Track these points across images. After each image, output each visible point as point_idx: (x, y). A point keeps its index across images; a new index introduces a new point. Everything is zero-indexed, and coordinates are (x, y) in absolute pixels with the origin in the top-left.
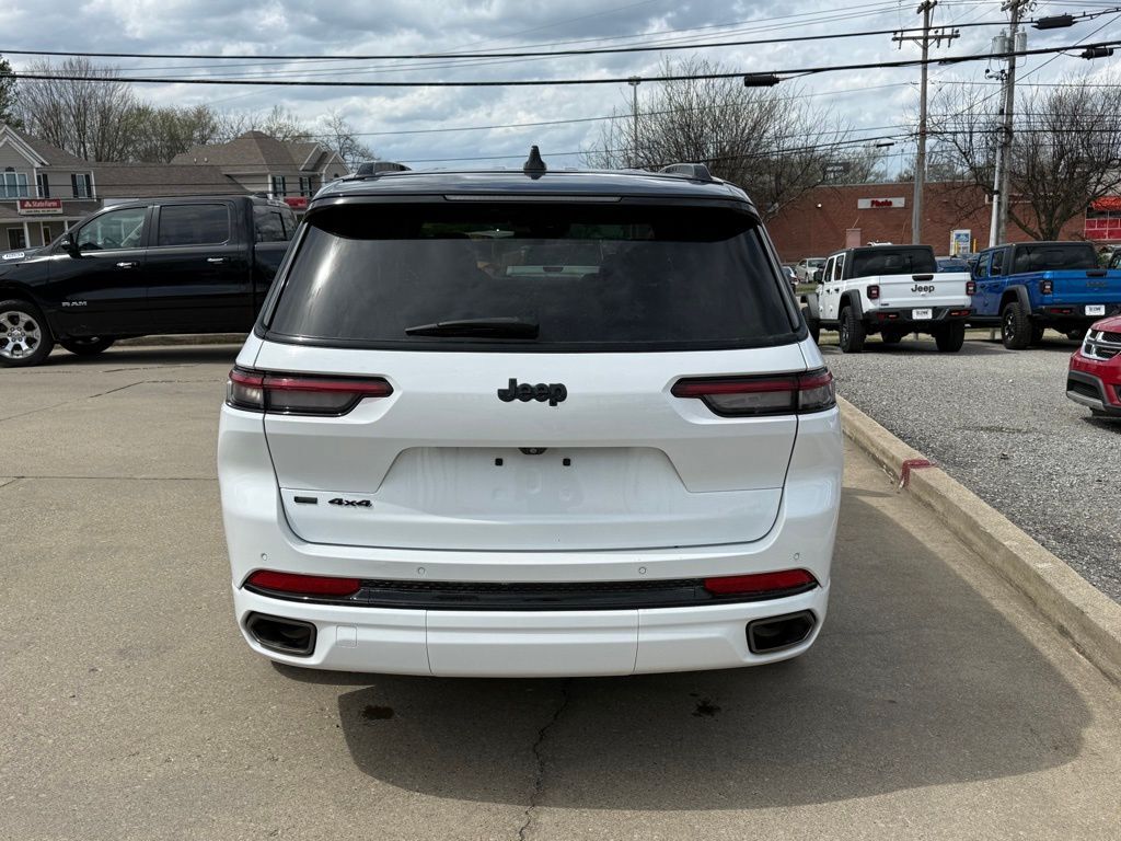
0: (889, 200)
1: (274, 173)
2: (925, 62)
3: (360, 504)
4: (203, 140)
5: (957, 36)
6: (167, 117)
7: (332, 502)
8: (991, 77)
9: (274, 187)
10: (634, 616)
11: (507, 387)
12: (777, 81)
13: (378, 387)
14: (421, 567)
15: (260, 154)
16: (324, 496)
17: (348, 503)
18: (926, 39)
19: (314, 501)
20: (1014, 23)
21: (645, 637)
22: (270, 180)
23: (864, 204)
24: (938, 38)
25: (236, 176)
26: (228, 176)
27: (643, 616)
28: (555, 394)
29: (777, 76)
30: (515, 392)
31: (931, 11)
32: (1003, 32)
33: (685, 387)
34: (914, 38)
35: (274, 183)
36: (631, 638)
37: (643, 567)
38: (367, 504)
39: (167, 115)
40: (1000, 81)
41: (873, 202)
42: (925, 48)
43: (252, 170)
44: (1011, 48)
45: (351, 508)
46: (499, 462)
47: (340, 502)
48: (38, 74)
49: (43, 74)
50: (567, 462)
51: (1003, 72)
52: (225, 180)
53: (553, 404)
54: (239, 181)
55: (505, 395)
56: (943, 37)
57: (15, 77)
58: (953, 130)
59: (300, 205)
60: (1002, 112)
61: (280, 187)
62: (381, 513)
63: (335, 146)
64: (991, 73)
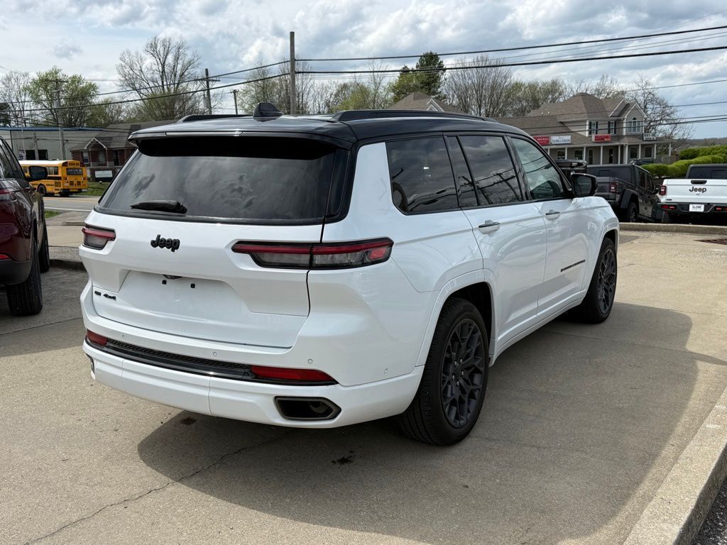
1: (591, 119)
3: (112, 298)
4: (553, 100)
6: (532, 87)
7: (104, 295)
9: (590, 128)
10: (207, 380)
11: (155, 239)
13: (112, 235)
15: (584, 107)
17: (109, 297)
21: (213, 394)
22: (587, 123)
25: (565, 122)
26: (561, 123)
27: (212, 381)
28: (174, 245)
30: (159, 243)
33: (241, 247)
35: (590, 124)
36: (205, 393)
37: (215, 352)
38: (114, 298)
39: (533, 86)
43: (576, 118)
45: (110, 299)
46: (165, 283)
47: (106, 296)
48: (458, 67)
49: (461, 66)
50: (193, 286)
52: (560, 125)
53: (173, 250)
54: (566, 125)
55: (154, 244)
57: (446, 69)
59: (606, 140)
61: (594, 128)
63: (641, 99)
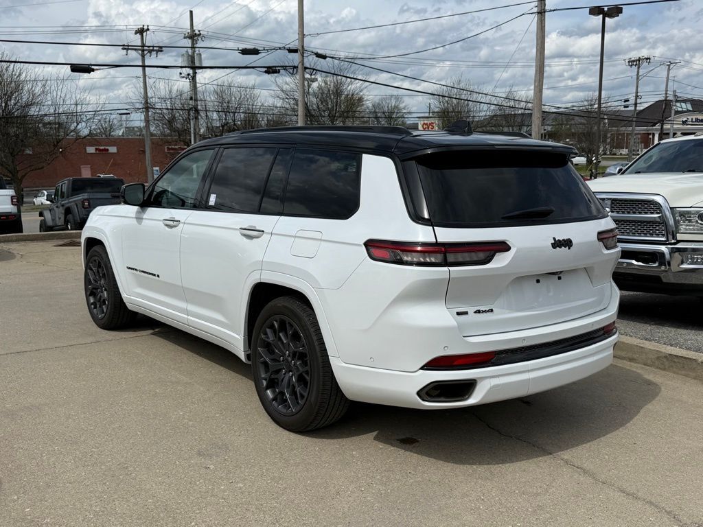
0: (107, 148)
2: (144, 67)
3: (488, 311)
5: (161, 51)
7: (475, 312)
8: (183, 77)
12: (93, 70)
13: (503, 247)
14: (524, 339)
16: (471, 310)
17: (483, 312)
18: (143, 51)
19: (466, 313)
20: (193, 47)
23: (91, 150)
24: (150, 51)
28: (567, 243)
29: (93, 67)
30: (557, 244)
31: (145, 34)
32: (187, 51)
33: (600, 237)
34: (135, 50)
38: (491, 311)
40: (188, 80)
41: (96, 149)
42: (143, 56)
44: (193, 62)
45: (485, 314)
46: (538, 281)
47: (479, 312)
50: (560, 278)
51: (189, 75)
53: (569, 248)
55: (554, 246)
56: (153, 50)
58: (160, 107)
60: (191, 99)
62: (500, 314)
64: (183, 75)
